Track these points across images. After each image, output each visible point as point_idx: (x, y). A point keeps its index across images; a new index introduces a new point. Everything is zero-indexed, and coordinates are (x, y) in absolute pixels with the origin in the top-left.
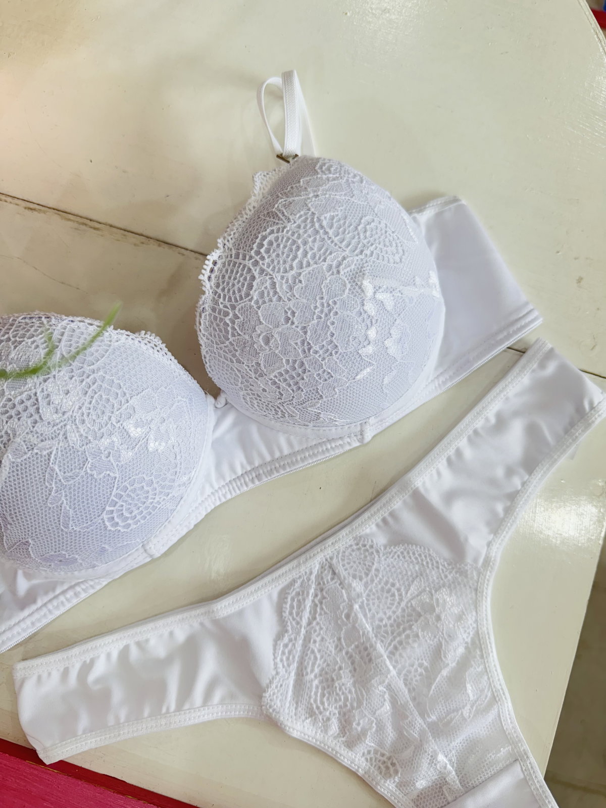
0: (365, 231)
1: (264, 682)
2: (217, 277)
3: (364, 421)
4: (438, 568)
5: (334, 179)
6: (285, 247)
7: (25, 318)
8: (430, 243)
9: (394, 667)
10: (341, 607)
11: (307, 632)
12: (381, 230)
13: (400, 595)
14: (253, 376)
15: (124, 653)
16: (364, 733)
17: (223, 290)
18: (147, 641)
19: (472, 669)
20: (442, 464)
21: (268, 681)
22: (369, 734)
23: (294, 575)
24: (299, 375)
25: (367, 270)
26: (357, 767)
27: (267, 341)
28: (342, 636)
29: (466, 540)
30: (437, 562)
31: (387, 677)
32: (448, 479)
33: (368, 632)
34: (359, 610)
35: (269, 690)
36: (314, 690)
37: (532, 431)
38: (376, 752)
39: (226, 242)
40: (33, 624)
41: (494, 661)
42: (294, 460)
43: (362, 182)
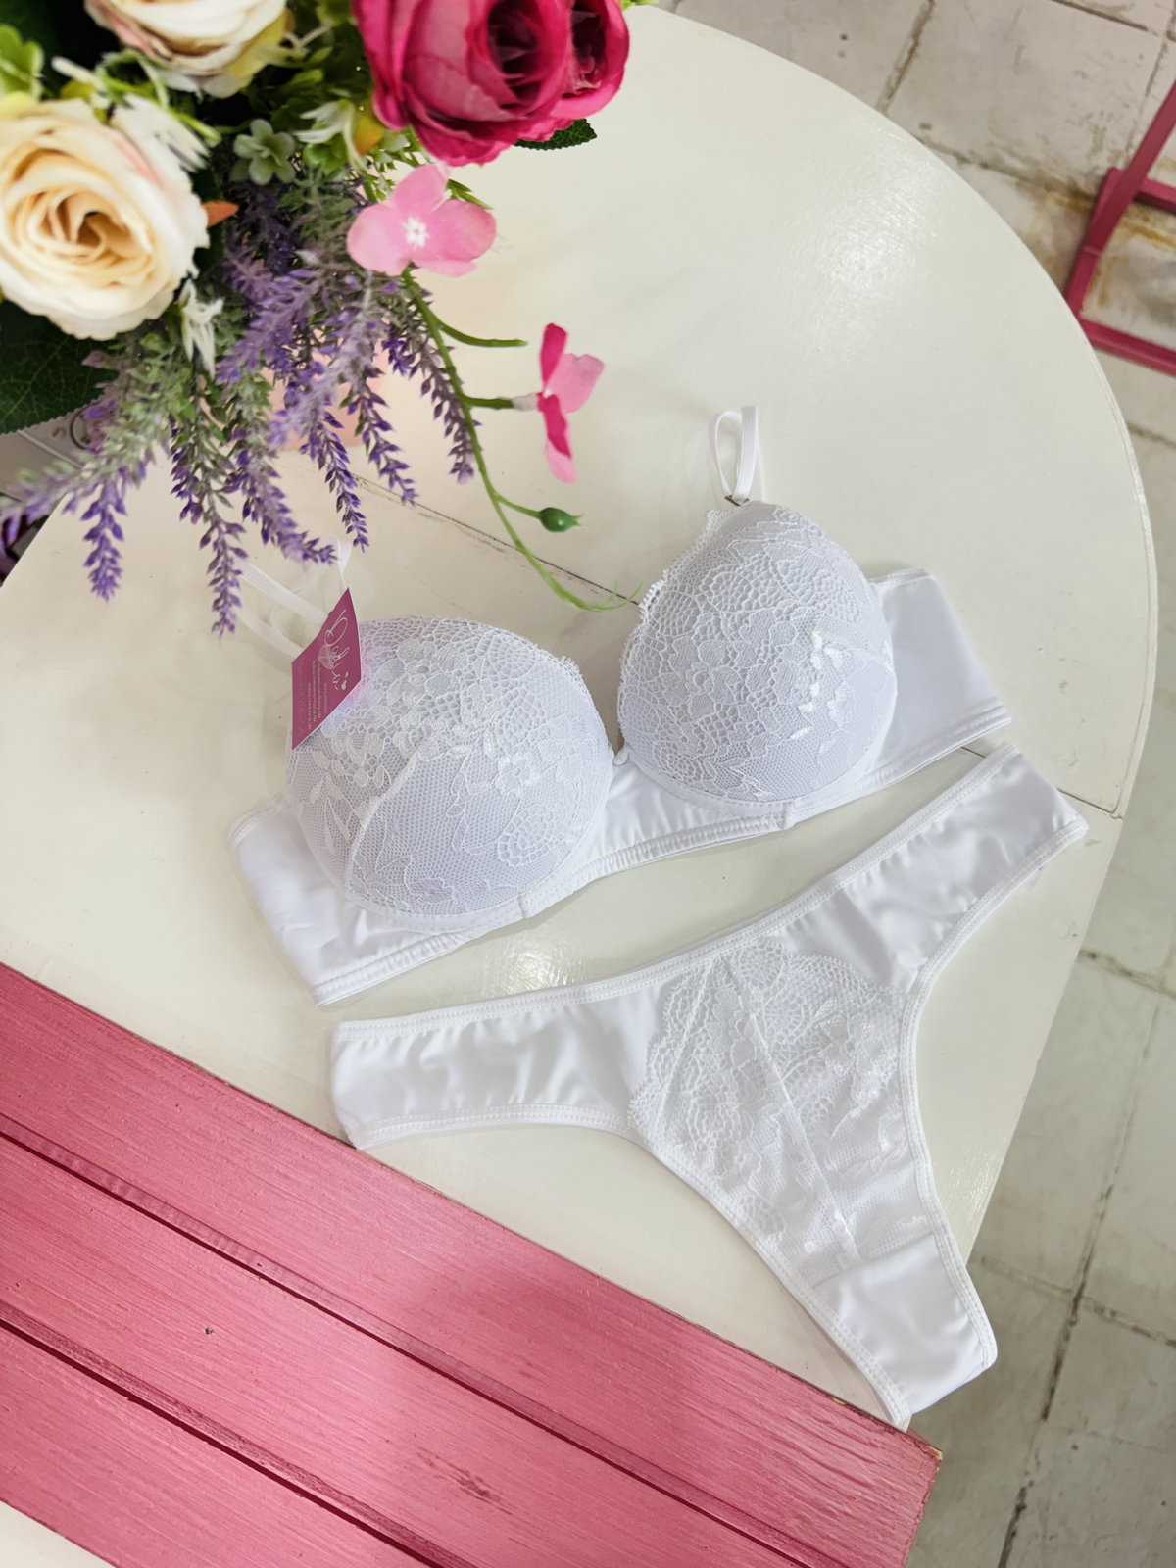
0: (820, 584)
1: (634, 1087)
2: (657, 608)
3: (788, 801)
4: (856, 988)
5: (792, 528)
6: (735, 585)
7: (448, 621)
8: (888, 618)
9: (792, 1097)
10: (735, 1015)
11: (689, 1040)
12: (837, 585)
13: (807, 1014)
14: (676, 720)
15: (469, 1032)
16: (746, 1172)
17: (662, 621)
18: (498, 1020)
19: (886, 1115)
20: (874, 869)
21: (638, 1087)
22: (752, 1174)
23: (682, 970)
24: (728, 723)
25: (819, 621)
26: (732, 1216)
27: (700, 680)
28: (732, 1051)
29: (894, 957)
30: (856, 981)
31: (781, 1105)
32: (880, 888)
33: (764, 1049)
34: (755, 1021)
35: (639, 1097)
36: (691, 1108)
37: (987, 848)
38: (758, 1200)
39: (672, 574)
40: (369, 976)
41: (915, 1111)
42: (700, 835)
43: (820, 535)
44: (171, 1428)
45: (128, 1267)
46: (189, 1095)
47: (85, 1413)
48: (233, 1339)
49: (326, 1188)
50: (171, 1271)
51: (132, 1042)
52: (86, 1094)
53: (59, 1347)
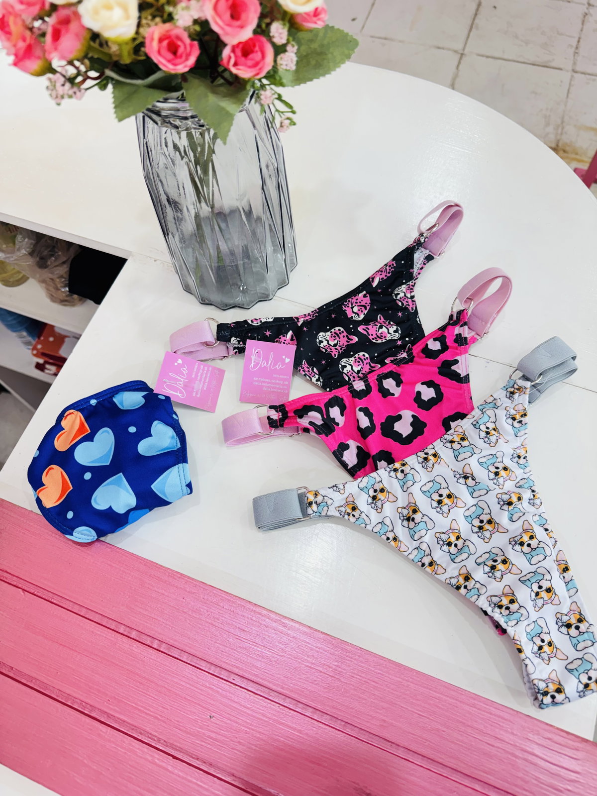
44: (197, 773)
45: (166, 686)
46: (189, 592)
47: (150, 767)
48: (225, 720)
49: (265, 634)
50: (188, 686)
51: (157, 567)
52: (136, 596)
53: (133, 733)
